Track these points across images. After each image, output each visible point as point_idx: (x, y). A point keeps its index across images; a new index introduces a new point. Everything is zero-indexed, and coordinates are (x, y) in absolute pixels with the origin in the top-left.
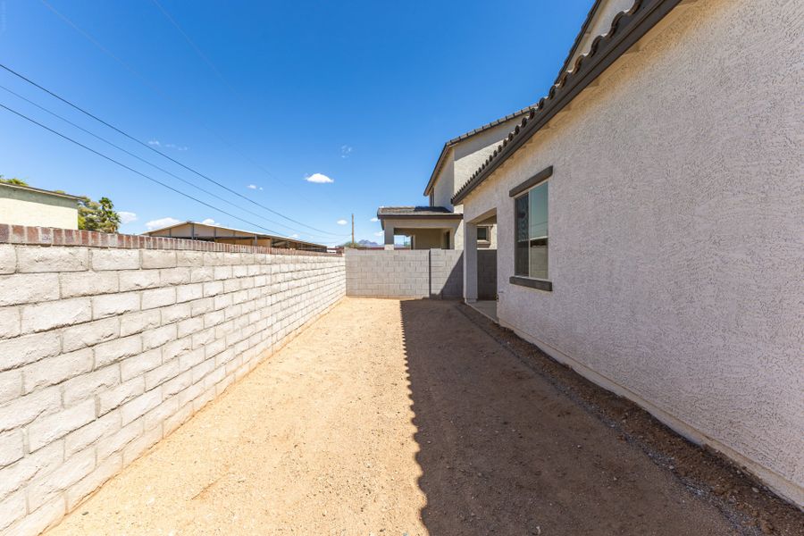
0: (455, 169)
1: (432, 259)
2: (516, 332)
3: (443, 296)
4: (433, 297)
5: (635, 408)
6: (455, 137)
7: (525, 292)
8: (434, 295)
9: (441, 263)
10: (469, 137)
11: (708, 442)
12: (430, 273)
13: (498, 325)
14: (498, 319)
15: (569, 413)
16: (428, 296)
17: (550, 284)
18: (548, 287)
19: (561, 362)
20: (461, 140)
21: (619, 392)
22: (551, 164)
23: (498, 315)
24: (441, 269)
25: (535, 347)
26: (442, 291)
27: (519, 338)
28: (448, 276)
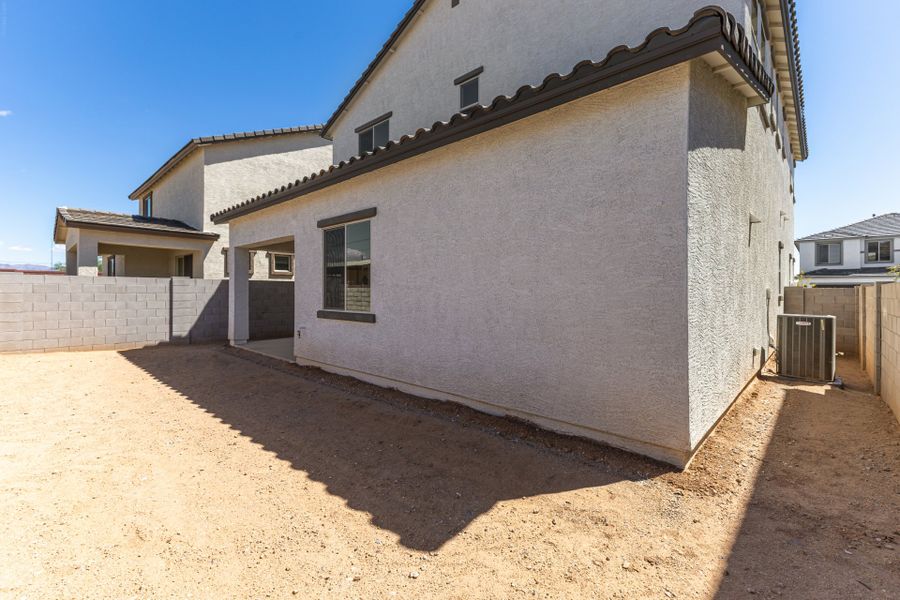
0: (205, 176)
1: (174, 291)
2: (324, 367)
3: (192, 339)
4: (175, 342)
5: (459, 406)
6: (207, 135)
7: (339, 325)
8: (179, 338)
9: (189, 296)
10: (226, 141)
11: (507, 413)
12: (171, 309)
13: (296, 365)
14: (295, 358)
15: (420, 422)
16: (167, 339)
17: (374, 316)
18: (372, 319)
19: (386, 387)
20: (214, 142)
21: (443, 397)
22: (374, 205)
23: (295, 353)
24: (189, 304)
25: (353, 379)
26: (191, 332)
27: (329, 373)
28: (199, 313)
